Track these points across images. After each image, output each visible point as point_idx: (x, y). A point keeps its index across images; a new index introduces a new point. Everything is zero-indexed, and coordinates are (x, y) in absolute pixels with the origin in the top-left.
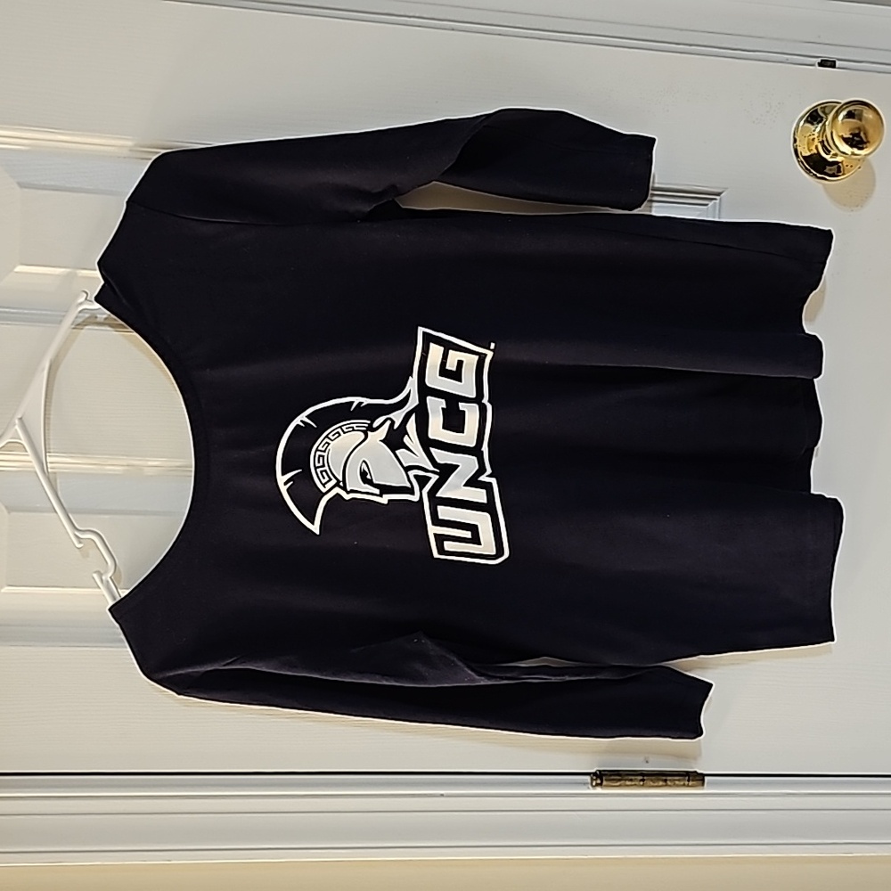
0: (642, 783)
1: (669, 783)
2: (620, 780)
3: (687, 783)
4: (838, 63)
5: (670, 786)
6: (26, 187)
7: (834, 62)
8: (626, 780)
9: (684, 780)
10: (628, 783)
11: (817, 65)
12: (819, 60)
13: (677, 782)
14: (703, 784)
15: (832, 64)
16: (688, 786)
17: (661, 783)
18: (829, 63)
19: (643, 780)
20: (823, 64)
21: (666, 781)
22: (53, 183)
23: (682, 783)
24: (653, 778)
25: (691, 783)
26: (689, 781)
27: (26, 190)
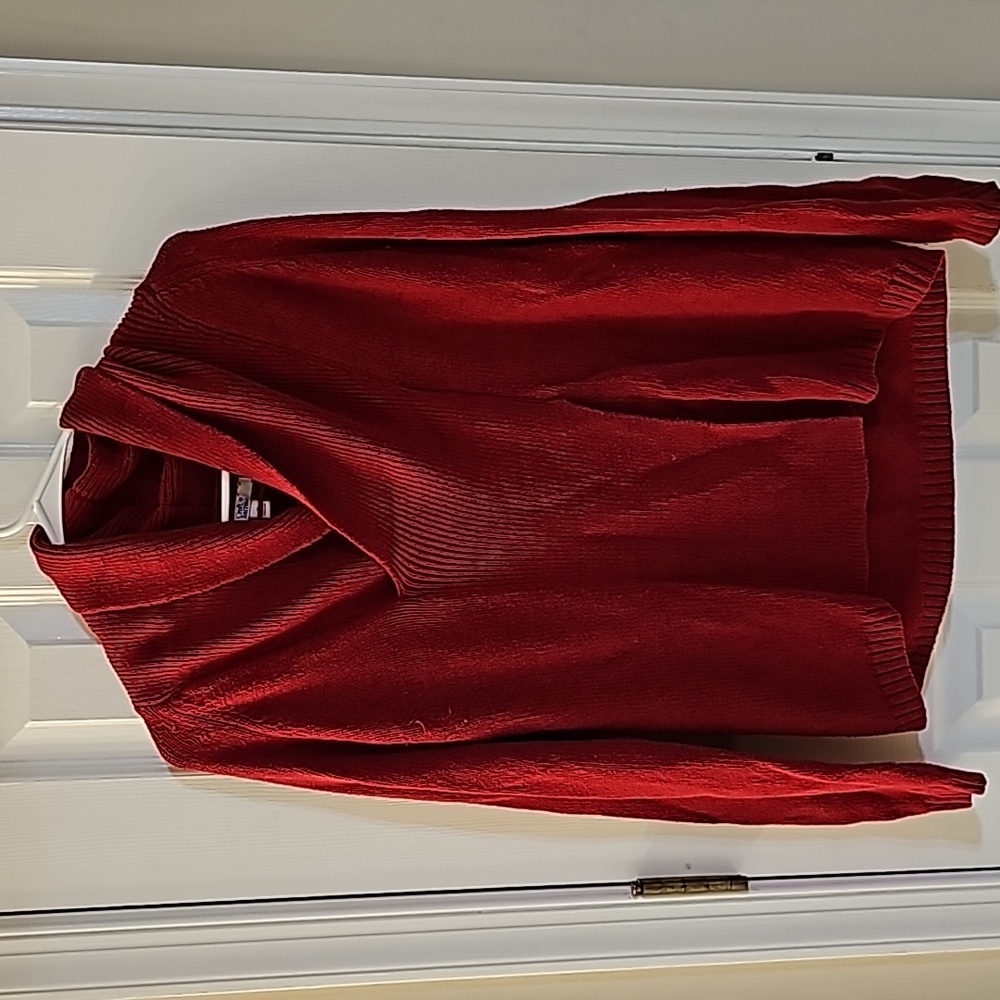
0: (683, 890)
1: (711, 888)
2: (660, 888)
3: (729, 887)
4: (836, 156)
5: (713, 891)
6: (36, 325)
7: (831, 155)
8: (667, 887)
9: (727, 884)
10: (669, 890)
11: (814, 159)
12: (816, 154)
13: (720, 887)
14: (747, 889)
15: (829, 157)
16: (731, 890)
17: (703, 889)
18: (826, 157)
19: (684, 886)
20: (820, 157)
21: (707, 886)
22: (61, 319)
23: (724, 888)
24: (695, 884)
25: (734, 887)
26: (731, 885)
27: (36, 328)
